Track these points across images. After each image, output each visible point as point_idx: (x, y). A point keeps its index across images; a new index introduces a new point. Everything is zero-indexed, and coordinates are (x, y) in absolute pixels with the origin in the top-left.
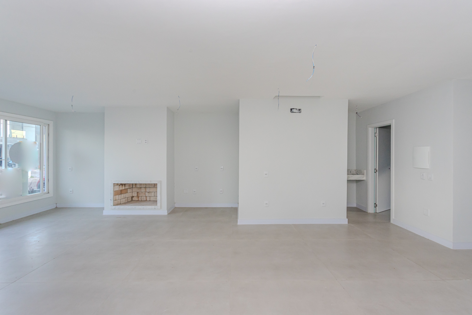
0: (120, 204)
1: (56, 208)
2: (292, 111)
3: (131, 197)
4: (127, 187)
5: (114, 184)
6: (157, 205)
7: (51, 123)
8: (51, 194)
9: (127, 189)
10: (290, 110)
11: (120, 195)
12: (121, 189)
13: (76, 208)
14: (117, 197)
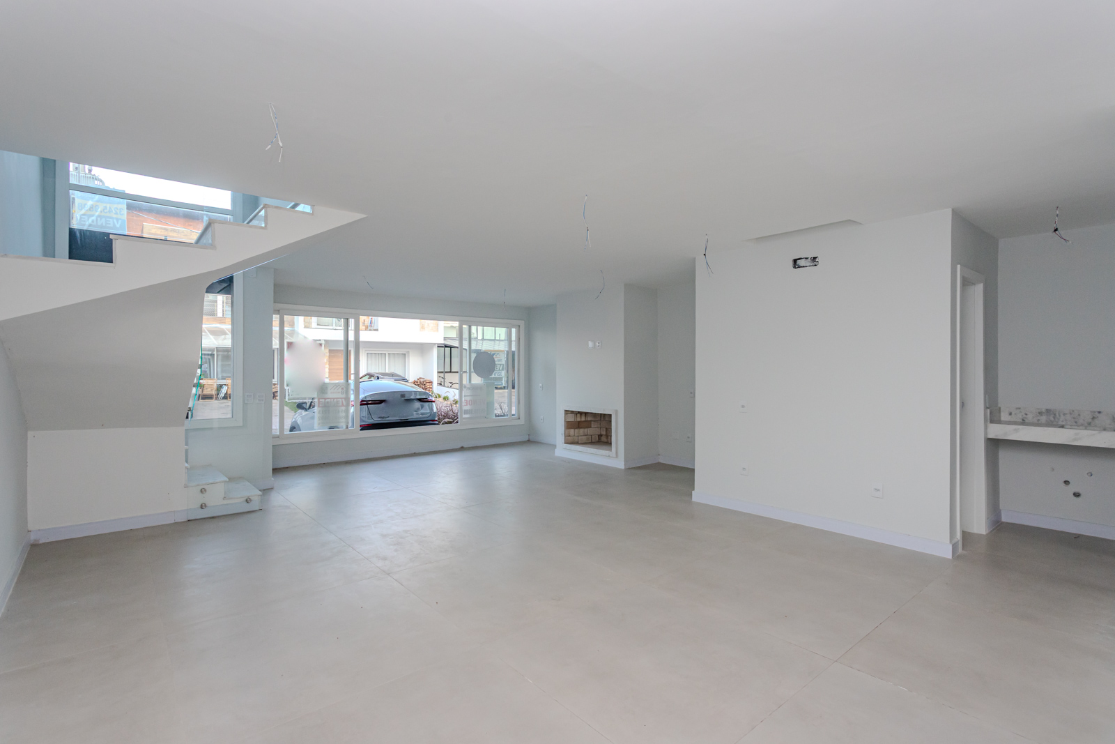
0: (577, 443)
1: (529, 440)
2: (797, 263)
3: (599, 436)
4: (590, 419)
5: (566, 411)
6: (611, 450)
7: (522, 323)
8: (522, 421)
9: (591, 421)
10: (791, 263)
11: (576, 428)
12: (579, 420)
13: (545, 444)
14: (572, 431)
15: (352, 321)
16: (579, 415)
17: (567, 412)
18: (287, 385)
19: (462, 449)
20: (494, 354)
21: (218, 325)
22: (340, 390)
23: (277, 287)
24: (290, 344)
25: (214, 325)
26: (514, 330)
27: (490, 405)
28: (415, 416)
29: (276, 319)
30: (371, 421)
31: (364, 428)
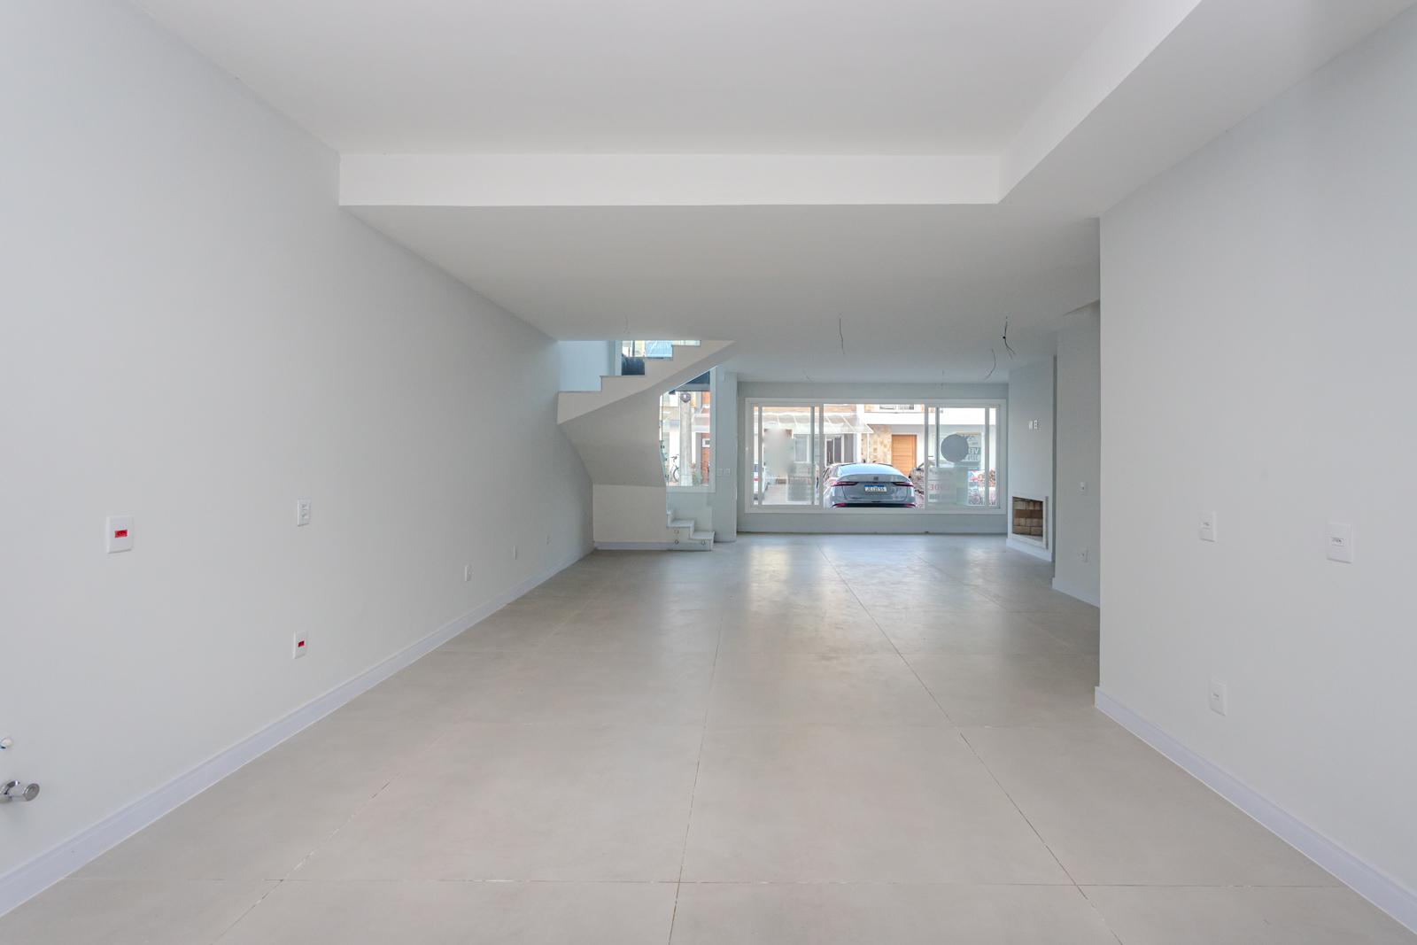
0: (1029, 534)
3: (1036, 526)
7: (1001, 402)
9: (1033, 509)
11: (1025, 517)
14: (1022, 521)
15: (817, 409)
16: (1032, 503)
17: (1015, 499)
18: (765, 464)
19: (927, 533)
20: (967, 437)
21: (789, 413)
22: (807, 470)
23: (739, 384)
24: (765, 430)
25: (786, 414)
26: (993, 412)
27: (962, 491)
28: (894, 499)
29: (756, 409)
30: (846, 502)
31: (838, 505)
